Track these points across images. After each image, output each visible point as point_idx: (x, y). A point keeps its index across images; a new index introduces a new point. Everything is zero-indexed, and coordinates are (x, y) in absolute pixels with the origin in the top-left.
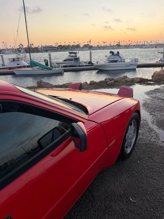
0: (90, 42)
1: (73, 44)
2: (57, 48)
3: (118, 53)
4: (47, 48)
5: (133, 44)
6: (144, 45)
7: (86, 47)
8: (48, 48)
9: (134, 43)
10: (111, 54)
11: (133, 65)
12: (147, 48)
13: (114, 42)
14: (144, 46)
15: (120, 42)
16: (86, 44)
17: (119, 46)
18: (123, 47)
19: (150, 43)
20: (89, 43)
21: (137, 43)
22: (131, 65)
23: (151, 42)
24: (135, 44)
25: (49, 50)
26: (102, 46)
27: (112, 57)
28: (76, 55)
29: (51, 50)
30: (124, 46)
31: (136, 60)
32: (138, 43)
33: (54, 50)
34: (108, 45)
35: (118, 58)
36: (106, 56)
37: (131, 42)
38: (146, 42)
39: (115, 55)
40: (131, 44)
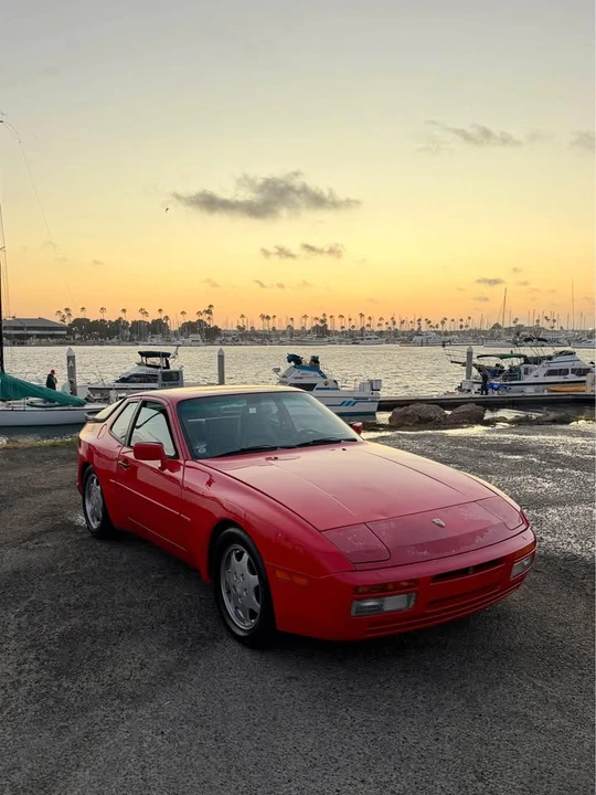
0: (208, 312)
1: (139, 317)
2: (69, 329)
3: (315, 360)
4: (21, 328)
5: (377, 329)
6: (419, 333)
7: (194, 332)
8: (29, 328)
9: (379, 325)
10: (293, 364)
11: (365, 399)
12: (427, 344)
13: (305, 316)
14: (416, 338)
15: (328, 318)
16: (194, 320)
17: (322, 333)
18: (336, 338)
19: (437, 326)
20: (204, 317)
21: (390, 324)
22: (358, 400)
23: (443, 323)
24: (384, 328)
25: (32, 335)
26: (256, 329)
27: (297, 373)
28: (167, 362)
29: (38, 336)
30: (343, 332)
31: (374, 386)
32: (394, 323)
33: (52, 336)
34: (281, 326)
35: (315, 376)
36: (277, 370)
37: (367, 322)
38: (423, 323)
39: (305, 368)
40: (368, 325)
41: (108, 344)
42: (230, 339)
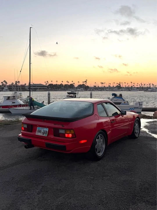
0: (86, 82)
1: (67, 83)
2: (48, 87)
3: (121, 95)
4: (35, 87)
5: (136, 87)
6: (150, 88)
7: (82, 87)
8: (37, 87)
9: (137, 85)
10: (114, 96)
11: (137, 108)
12: (153, 91)
13: (114, 83)
14: (149, 89)
15: (121, 83)
16: (82, 84)
17: (119, 88)
18: (124, 89)
20: (85, 83)
21: (141, 85)
22: (135, 108)
24: (139, 86)
26: (99, 86)
27: (115, 99)
28: (75, 95)
29: (40, 89)
30: (126, 88)
31: (140, 104)
32: (142, 85)
34: (107, 86)
35: (121, 100)
37: (133, 84)
38: (151, 85)
40: (134, 86)
41: (58, 91)
42: (92, 89)
